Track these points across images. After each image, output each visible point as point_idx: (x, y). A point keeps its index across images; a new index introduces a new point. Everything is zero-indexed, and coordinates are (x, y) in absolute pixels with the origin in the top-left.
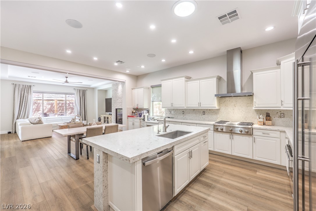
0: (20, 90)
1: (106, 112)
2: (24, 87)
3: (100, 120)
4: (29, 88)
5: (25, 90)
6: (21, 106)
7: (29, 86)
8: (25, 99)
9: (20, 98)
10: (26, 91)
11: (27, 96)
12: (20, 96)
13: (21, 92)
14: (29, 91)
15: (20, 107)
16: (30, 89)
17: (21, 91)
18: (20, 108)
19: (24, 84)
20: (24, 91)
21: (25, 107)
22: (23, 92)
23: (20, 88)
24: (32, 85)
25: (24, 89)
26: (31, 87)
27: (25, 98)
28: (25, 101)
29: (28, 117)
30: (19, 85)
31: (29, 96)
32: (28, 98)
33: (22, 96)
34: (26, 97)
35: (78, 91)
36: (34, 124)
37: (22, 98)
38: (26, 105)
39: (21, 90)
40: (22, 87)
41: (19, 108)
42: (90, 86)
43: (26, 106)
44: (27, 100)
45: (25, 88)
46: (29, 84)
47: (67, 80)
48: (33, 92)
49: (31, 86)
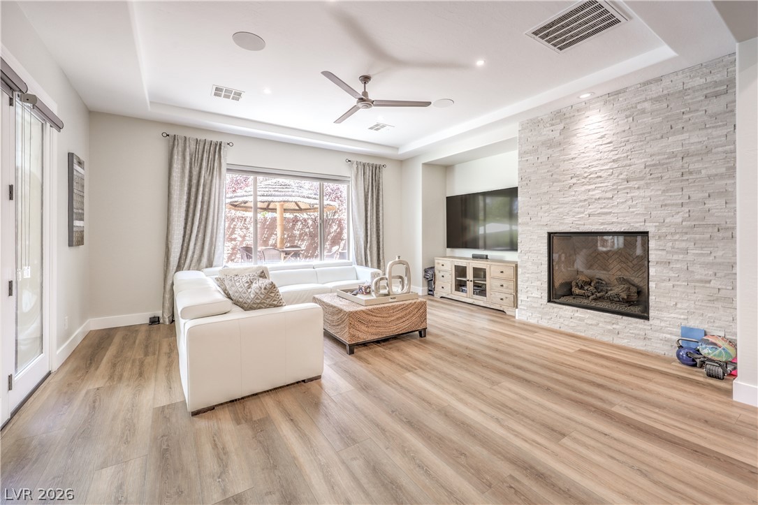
0: (188, 158)
1: (448, 247)
2: (201, 147)
3: (430, 277)
4: (215, 152)
5: (202, 160)
6: (190, 219)
7: (216, 145)
8: (203, 194)
9: (186, 189)
10: (204, 164)
11: (209, 182)
12: (186, 180)
13: (191, 168)
14: (216, 164)
15: (186, 224)
16: (217, 156)
17: (191, 164)
18: (188, 228)
19: (201, 137)
20: (201, 164)
21: (203, 223)
22: (198, 169)
23: (188, 150)
24: (224, 140)
25: (200, 156)
26: (220, 149)
27: (203, 190)
28: (202, 202)
29: (210, 265)
30: (185, 137)
31: (216, 181)
32: (213, 190)
33: (194, 181)
34: (204, 186)
35: (361, 167)
36: (245, 309)
37: (194, 190)
38: (204, 215)
39: (191, 159)
40: (193, 146)
41: (185, 228)
42: (396, 148)
43: (207, 219)
44: (210, 198)
45: (203, 152)
46: (215, 139)
47: (365, 93)
48: (228, 170)
49: (220, 145)
